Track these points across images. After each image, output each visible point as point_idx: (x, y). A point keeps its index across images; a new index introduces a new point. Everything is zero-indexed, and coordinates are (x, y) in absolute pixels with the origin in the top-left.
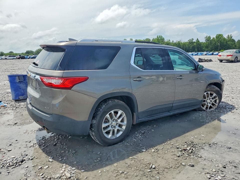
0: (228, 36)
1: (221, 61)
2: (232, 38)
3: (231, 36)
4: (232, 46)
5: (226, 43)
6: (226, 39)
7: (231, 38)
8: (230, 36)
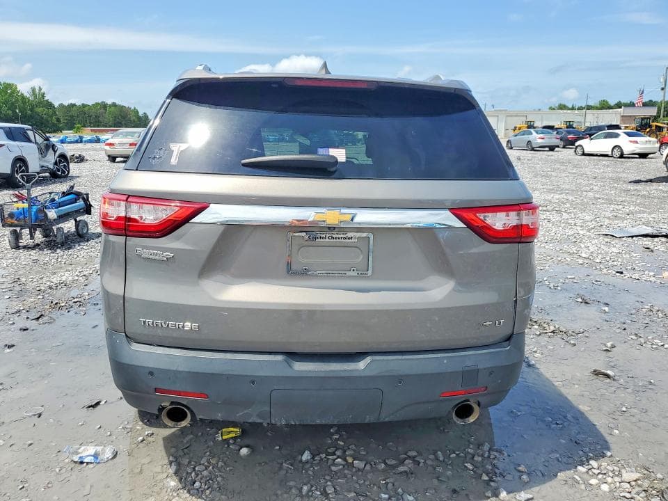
0: (34, 90)
1: (113, 159)
2: (46, 98)
3: (42, 91)
4: (49, 119)
5: (32, 110)
6: (28, 99)
7: (43, 96)
8: (37, 91)
